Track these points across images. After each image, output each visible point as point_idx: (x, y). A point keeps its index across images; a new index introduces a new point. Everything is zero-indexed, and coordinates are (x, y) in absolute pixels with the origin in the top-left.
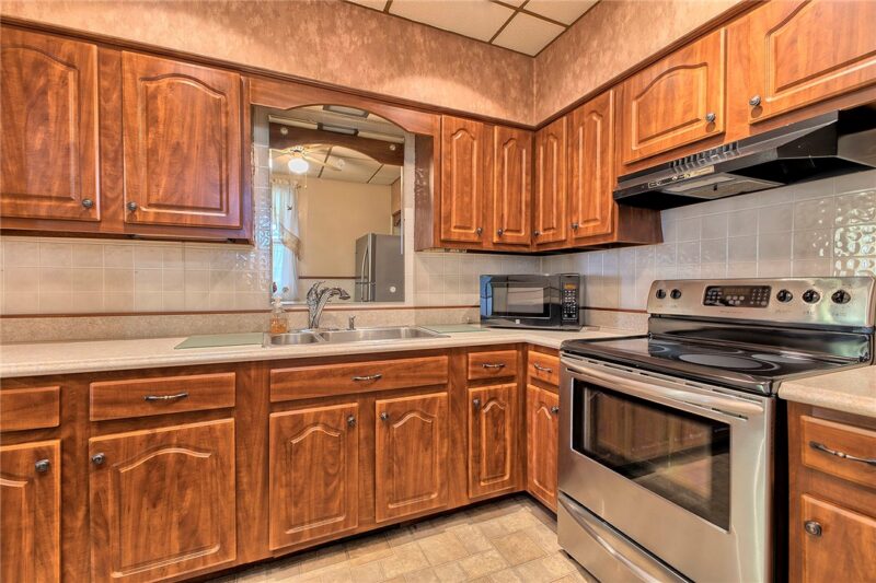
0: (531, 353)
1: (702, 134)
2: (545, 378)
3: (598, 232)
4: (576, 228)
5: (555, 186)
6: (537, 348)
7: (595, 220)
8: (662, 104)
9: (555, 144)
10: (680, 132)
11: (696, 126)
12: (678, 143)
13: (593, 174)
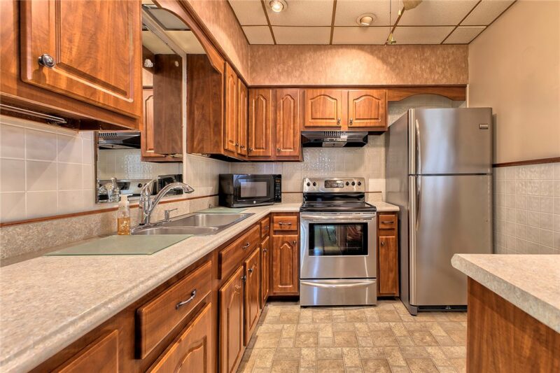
0: (275, 217)
1: (336, 125)
2: (287, 228)
3: (292, 154)
4: (279, 151)
5: (264, 125)
6: (278, 214)
7: (290, 148)
8: (321, 106)
9: (264, 102)
10: (328, 121)
11: (333, 121)
12: (328, 125)
13: (289, 126)
